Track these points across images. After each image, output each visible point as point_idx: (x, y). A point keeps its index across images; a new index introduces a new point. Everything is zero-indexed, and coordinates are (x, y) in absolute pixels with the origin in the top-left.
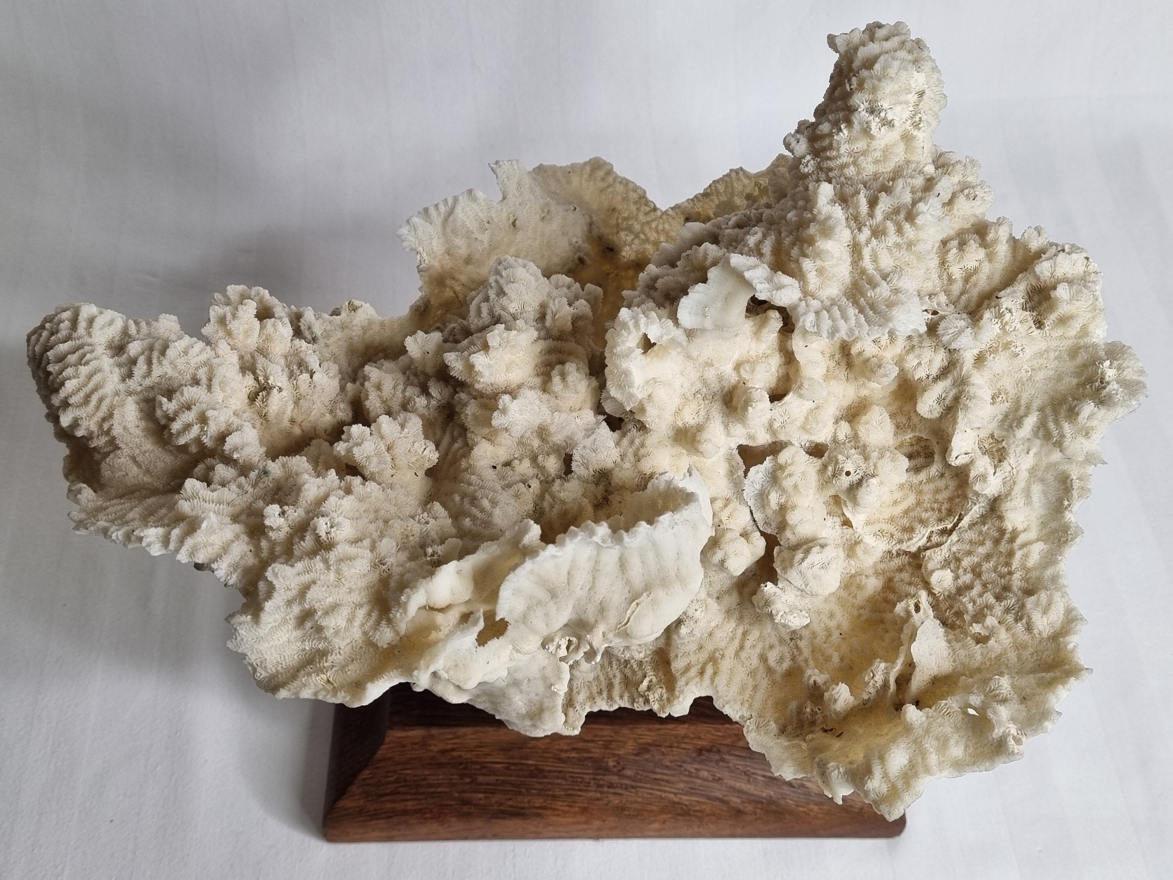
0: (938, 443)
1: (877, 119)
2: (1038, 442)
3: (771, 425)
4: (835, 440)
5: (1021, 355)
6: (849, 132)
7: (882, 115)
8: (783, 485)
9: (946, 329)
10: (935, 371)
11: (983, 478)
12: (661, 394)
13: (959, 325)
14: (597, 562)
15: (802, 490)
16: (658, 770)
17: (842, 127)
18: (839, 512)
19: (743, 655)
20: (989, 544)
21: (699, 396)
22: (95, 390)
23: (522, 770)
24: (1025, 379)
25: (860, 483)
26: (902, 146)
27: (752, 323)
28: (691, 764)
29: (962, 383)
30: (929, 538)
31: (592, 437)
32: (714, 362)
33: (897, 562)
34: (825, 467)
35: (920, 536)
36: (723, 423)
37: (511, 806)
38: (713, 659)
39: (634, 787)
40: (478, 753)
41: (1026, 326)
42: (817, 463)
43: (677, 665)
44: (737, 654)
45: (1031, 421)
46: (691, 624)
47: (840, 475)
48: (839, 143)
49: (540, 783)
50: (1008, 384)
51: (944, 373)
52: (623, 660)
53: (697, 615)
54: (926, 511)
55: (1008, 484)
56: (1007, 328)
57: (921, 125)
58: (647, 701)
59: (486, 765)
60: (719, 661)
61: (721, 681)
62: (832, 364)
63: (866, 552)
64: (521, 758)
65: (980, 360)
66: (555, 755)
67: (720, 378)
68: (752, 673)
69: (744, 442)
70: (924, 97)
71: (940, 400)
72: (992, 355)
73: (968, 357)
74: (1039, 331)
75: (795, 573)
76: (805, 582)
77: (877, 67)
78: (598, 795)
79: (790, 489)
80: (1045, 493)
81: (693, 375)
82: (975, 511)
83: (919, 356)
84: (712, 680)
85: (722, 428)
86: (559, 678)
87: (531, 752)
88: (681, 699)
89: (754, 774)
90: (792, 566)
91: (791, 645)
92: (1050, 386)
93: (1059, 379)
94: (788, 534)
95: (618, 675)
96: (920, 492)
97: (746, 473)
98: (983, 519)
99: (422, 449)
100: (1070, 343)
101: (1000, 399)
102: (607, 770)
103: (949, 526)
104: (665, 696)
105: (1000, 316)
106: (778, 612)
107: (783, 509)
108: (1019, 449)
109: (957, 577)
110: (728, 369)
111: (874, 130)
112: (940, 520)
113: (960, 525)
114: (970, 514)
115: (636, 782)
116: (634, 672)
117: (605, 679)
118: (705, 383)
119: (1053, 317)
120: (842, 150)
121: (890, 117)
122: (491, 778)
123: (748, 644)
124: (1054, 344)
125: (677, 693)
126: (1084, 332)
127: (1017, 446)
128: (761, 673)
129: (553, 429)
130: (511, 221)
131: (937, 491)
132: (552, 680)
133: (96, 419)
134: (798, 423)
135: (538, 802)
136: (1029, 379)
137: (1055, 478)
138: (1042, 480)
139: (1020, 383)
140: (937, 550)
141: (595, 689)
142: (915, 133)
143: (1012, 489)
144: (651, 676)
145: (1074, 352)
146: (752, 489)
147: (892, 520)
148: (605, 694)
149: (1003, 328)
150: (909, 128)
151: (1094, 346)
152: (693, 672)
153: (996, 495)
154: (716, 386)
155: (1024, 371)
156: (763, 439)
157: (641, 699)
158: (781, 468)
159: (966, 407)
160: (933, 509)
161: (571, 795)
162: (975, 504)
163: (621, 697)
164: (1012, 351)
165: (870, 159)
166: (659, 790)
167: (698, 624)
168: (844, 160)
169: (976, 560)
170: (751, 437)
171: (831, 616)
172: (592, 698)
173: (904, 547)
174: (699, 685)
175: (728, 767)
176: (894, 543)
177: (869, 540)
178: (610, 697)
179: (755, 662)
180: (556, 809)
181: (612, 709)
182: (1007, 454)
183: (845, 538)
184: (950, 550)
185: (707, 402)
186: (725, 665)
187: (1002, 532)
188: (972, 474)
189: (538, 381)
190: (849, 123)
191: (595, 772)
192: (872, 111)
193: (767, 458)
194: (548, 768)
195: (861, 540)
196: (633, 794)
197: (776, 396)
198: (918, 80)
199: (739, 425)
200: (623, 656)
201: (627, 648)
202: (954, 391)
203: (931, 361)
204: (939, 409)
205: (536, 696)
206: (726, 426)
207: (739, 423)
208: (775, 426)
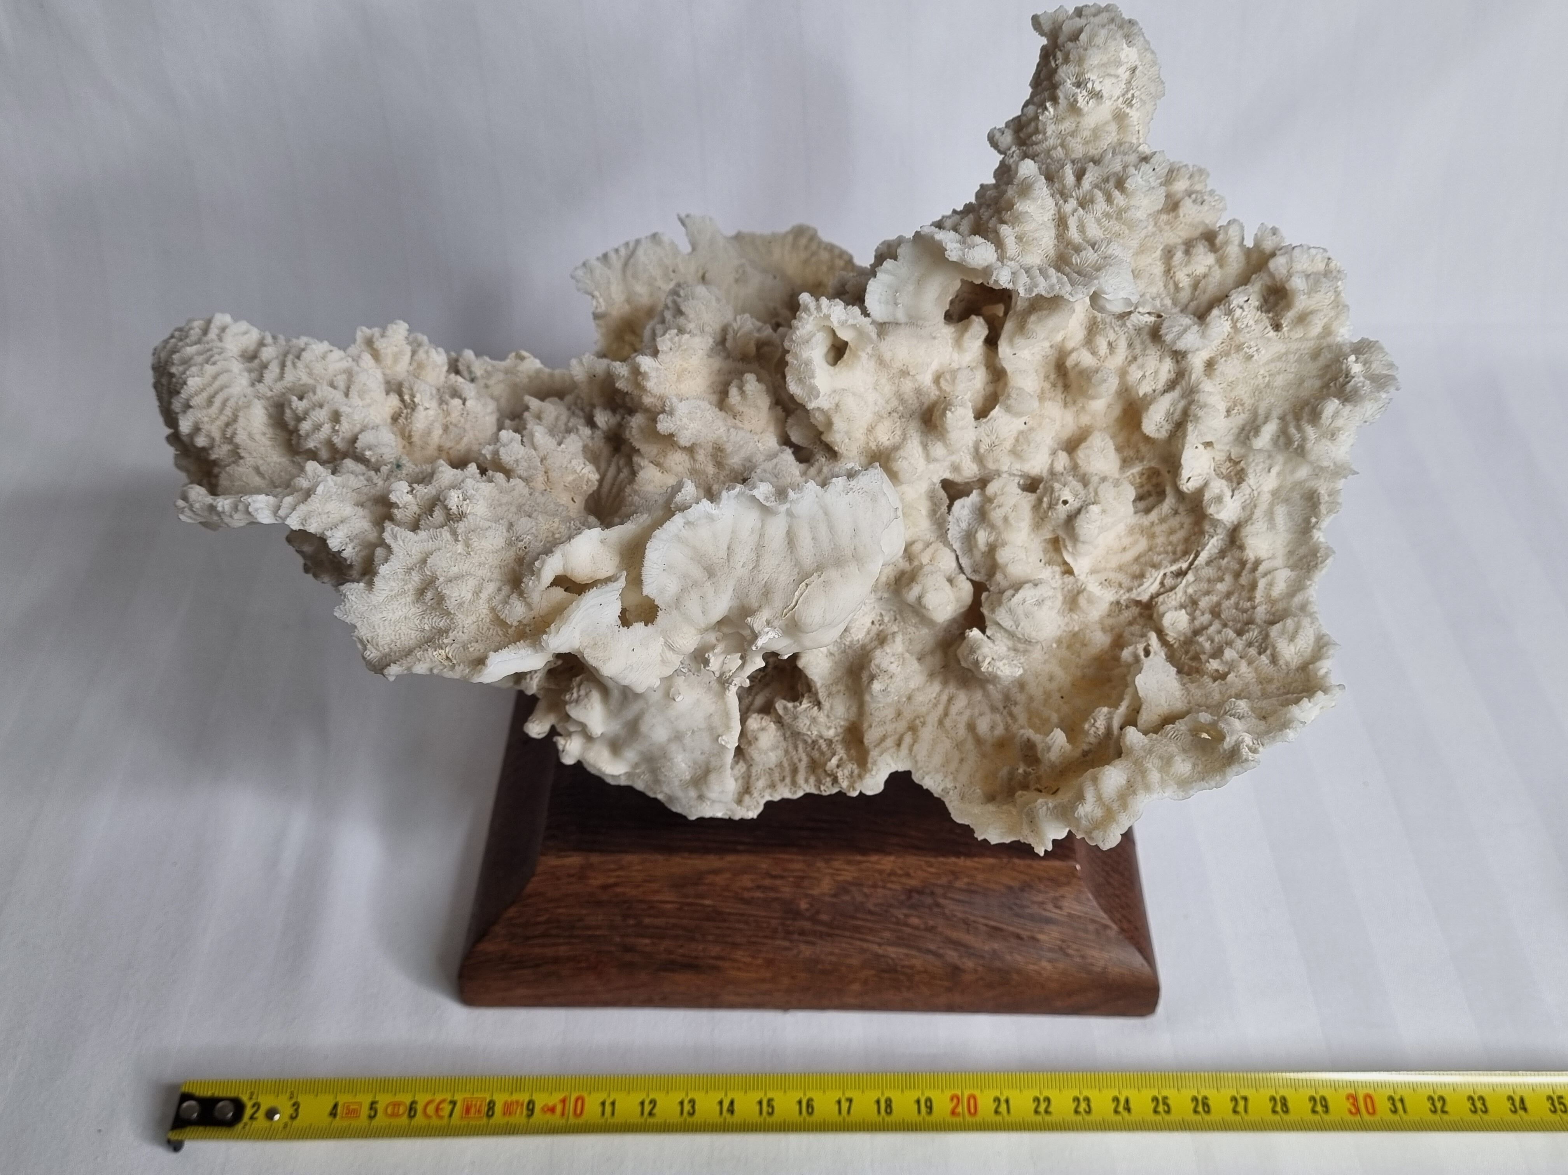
0: (1169, 472)
1: (1084, 93)
2: (1280, 459)
3: (977, 449)
4: (1052, 473)
5: (1256, 357)
6: (1055, 109)
7: (1090, 85)
8: (992, 518)
9: (1171, 327)
10: (1161, 385)
11: (1219, 499)
12: (850, 403)
13: (1184, 323)
14: (761, 536)
15: (1012, 522)
16: (859, 915)
17: (1048, 104)
18: (1060, 560)
19: (948, 723)
20: (1228, 578)
21: (895, 414)
22: (222, 389)
23: (696, 912)
24: (1262, 386)
25: (1079, 511)
26: (1113, 127)
27: (953, 330)
28: (899, 908)
29: (1191, 394)
30: (1162, 584)
31: (775, 461)
32: (910, 369)
33: (1127, 615)
34: (1040, 501)
35: (1151, 580)
36: (922, 443)
38: (912, 728)
39: (829, 935)
40: (646, 888)
41: (1260, 327)
42: (1031, 497)
43: (871, 736)
44: (941, 723)
45: (1269, 430)
46: (886, 678)
47: (1057, 504)
48: (1045, 124)
50: (1243, 392)
51: (1171, 386)
52: (810, 741)
53: (894, 668)
54: (1159, 554)
55: (1249, 508)
56: (1239, 325)
57: (1134, 102)
58: (835, 780)
59: (655, 904)
60: (920, 728)
61: (922, 749)
62: (1047, 386)
63: (1090, 601)
64: (697, 896)
65: (1210, 365)
66: (736, 893)
67: (918, 392)
68: (959, 746)
69: (947, 475)
70: (1137, 72)
71: (1169, 415)
72: (1224, 359)
73: (1197, 362)
74: (1275, 333)
75: (1004, 611)
76: (1015, 622)
77: (1083, 37)
79: (999, 523)
80: (1290, 514)
81: (888, 389)
82: (1213, 544)
83: (1141, 367)
84: (911, 750)
85: (920, 449)
86: (728, 728)
87: (709, 889)
88: (874, 773)
89: (974, 922)
90: (1000, 603)
91: (1005, 712)
92: (1290, 392)
93: (1301, 381)
94: (999, 577)
95: (805, 758)
96: (1153, 536)
97: (950, 507)
98: (1222, 554)
99: (580, 468)
100: (1311, 344)
101: (1235, 411)
102: (797, 914)
103: (1184, 566)
104: (856, 772)
105: (1229, 312)
106: (985, 658)
107: (992, 549)
108: (1260, 467)
109: (1193, 619)
110: (926, 379)
111: (1081, 103)
112: (1174, 561)
113: (1196, 563)
114: (1207, 548)
115: (833, 929)
116: (822, 753)
117: (789, 765)
118: (902, 400)
119: (1291, 315)
120: (1049, 133)
121: (1098, 88)
122: (659, 920)
123: (954, 710)
124: (1294, 346)
125: (869, 765)
126: (1327, 331)
127: (1257, 465)
128: (970, 745)
129: (729, 448)
130: (700, 274)
131: (1172, 532)
132: (720, 731)
133: (220, 423)
134: (1008, 445)
135: (716, 950)
136: (1268, 385)
137: (1301, 498)
138: (1287, 501)
139: (1257, 392)
140: (1171, 594)
141: (777, 776)
142: (1128, 110)
143: (1252, 513)
144: (841, 752)
145: (1315, 355)
146: (957, 528)
147: (1120, 568)
148: (788, 780)
149: (1234, 326)
150: (1122, 106)
151: (1340, 346)
152: (889, 742)
153: (1236, 523)
154: (912, 402)
155: (1260, 377)
156: (970, 470)
157: (828, 779)
158: (990, 500)
159: (1197, 419)
160: (1167, 553)
161: (754, 942)
162: (1213, 537)
163: (807, 781)
164: (1246, 353)
165: (1079, 139)
166: (859, 940)
167: (894, 679)
168: (1051, 142)
169: (1215, 598)
170: (956, 468)
171: (1051, 679)
172: (772, 786)
173: (1134, 595)
174: (895, 755)
175: (944, 914)
176: (1122, 592)
177: (1093, 587)
178: (794, 783)
179: (962, 731)
181: (796, 797)
182: (1246, 475)
183: (1066, 589)
184: (1186, 592)
185: (903, 420)
186: (927, 733)
187: (1243, 563)
188: (1207, 496)
189: (714, 398)
190: (1055, 100)
191: (784, 915)
192: (1078, 85)
193: (974, 491)
194: (728, 910)
195: (1085, 589)
196: (830, 944)
197: (981, 414)
198: (1129, 54)
199: (939, 443)
200: (809, 733)
201: (814, 720)
202: (1183, 403)
203: (1156, 372)
204: (1167, 427)
205: (702, 753)
206: (925, 446)
207: (939, 440)
208: (982, 451)
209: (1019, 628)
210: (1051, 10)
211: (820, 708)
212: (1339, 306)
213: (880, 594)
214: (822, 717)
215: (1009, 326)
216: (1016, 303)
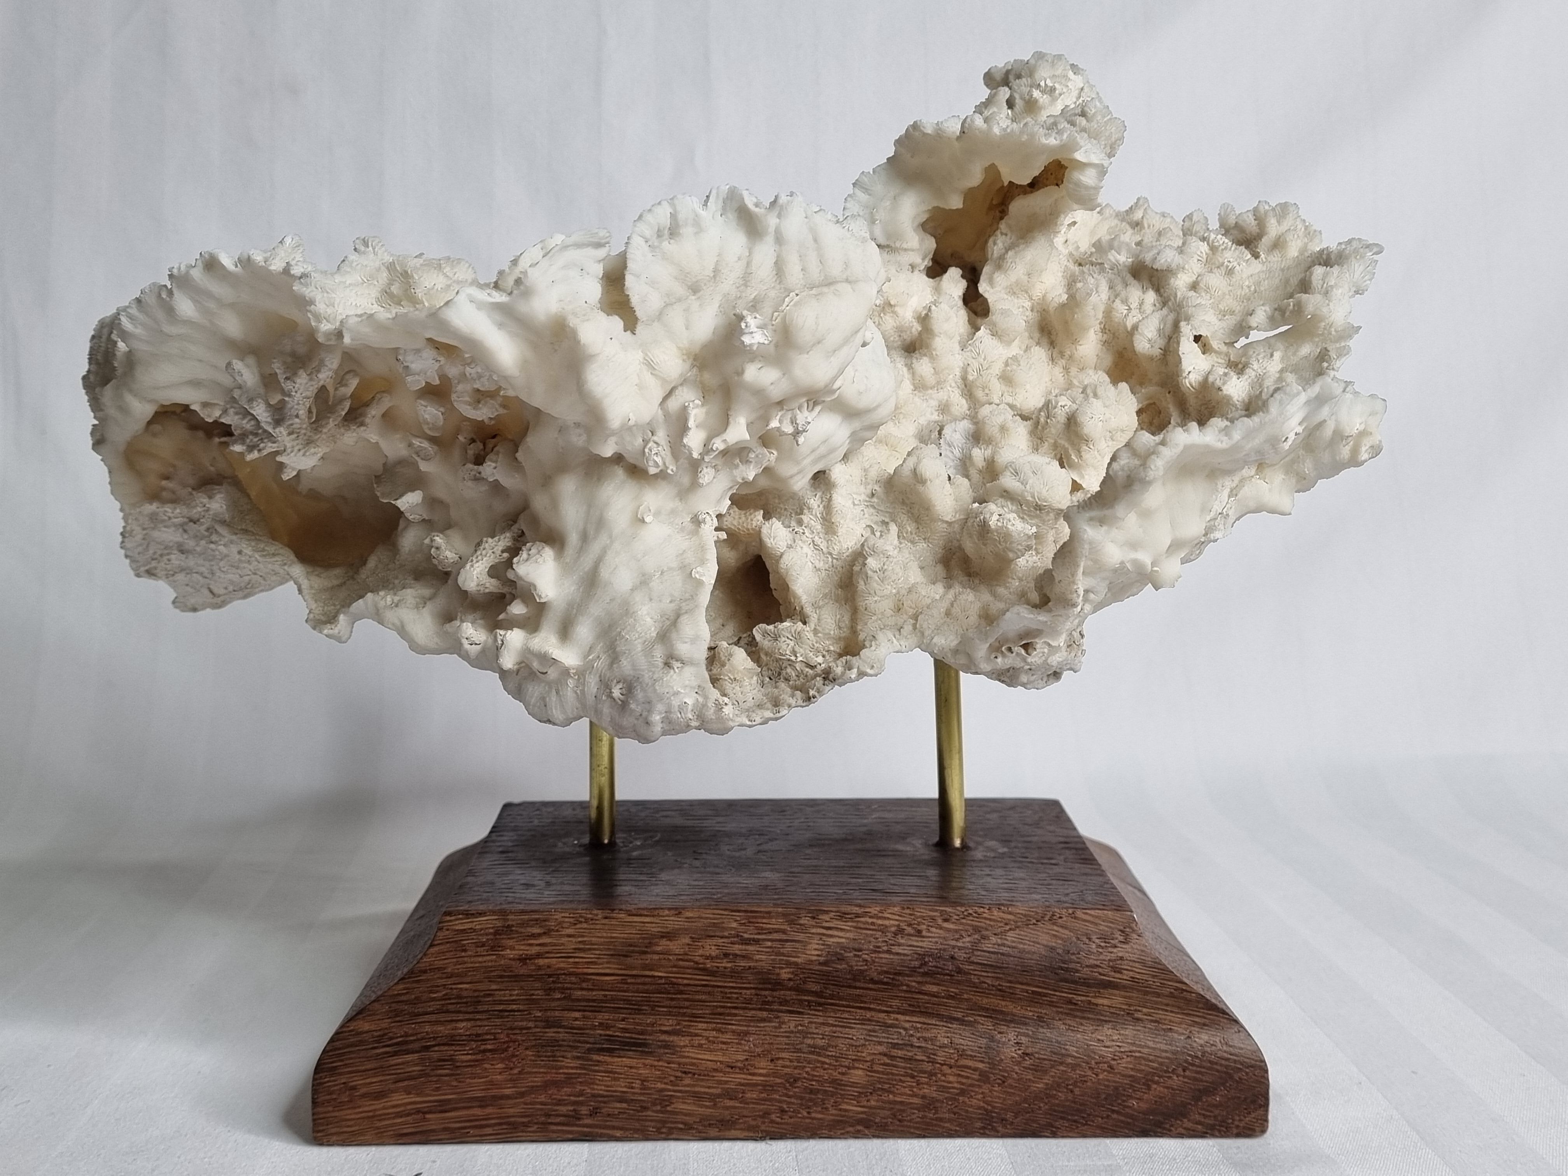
3: (964, 379)
5: (1238, 269)
9: (1149, 251)
10: (1147, 314)
16: (858, 984)
19: (956, 612)
23: (644, 984)
24: (1249, 294)
28: (908, 976)
29: (1180, 307)
34: (1037, 422)
37: (625, 1030)
39: (820, 1004)
40: (577, 960)
44: (948, 612)
47: (1055, 410)
49: (672, 999)
56: (1215, 244)
59: (589, 977)
64: (645, 967)
66: (697, 963)
71: (1160, 331)
73: (1180, 283)
74: (1254, 256)
78: (765, 1014)
86: (702, 562)
87: (660, 959)
102: (777, 984)
105: (1204, 239)
106: (992, 514)
107: (990, 461)
110: (910, 318)
111: (1037, 100)
115: (825, 998)
119: (1265, 241)
122: (594, 993)
124: (1272, 266)
126: (1307, 248)
127: (1258, 355)
132: (693, 565)
134: (998, 371)
135: (669, 1023)
136: (1255, 292)
137: (1310, 361)
139: (1245, 300)
155: (1246, 288)
159: (1188, 316)
161: (720, 1014)
164: (1227, 266)
166: (861, 1008)
180: (697, 1035)
182: (1249, 364)
191: (761, 986)
194: (685, 982)
196: (821, 1014)
198: (1076, 82)
199: (925, 358)
200: (793, 658)
201: (798, 637)
202: (1171, 317)
203: (1141, 304)
204: (1161, 343)
205: (671, 602)
206: (910, 367)
207: (925, 355)
208: (970, 378)
209: (1028, 486)
210: (1001, 65)
211: (805, 623)
212: (1310, 233)
213: (870, 487)
214: (807, 631)
215: (986, 270)
216: (992, 254)
